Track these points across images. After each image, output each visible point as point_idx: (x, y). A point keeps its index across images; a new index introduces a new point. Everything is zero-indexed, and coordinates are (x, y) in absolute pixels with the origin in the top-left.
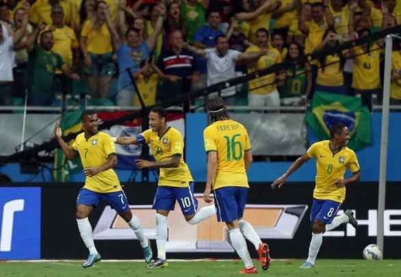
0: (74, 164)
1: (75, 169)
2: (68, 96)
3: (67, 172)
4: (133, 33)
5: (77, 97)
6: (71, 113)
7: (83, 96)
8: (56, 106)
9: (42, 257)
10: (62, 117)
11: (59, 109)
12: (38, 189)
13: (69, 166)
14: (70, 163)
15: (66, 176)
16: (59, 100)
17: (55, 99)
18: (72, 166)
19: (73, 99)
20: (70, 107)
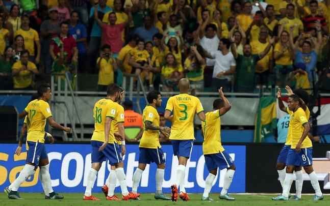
0: (267, 130)
1: (268, 134)
2: (264, 87)
3: (263, 136)
4: (306, 44)
5: (270, 87)
6: (266, 98)
7: (273, 87)
8: (256, 93)
9: (246, 192)
10: (260, 100)
11: (258, 94)
12: (244, 147)
13: (264, 132)
14: (265, 129)
15: (262, 138)
16: (258, 89)
17: (255, 88)
18: (266, 132)
19: (267, 88)
20: (266, 94)
